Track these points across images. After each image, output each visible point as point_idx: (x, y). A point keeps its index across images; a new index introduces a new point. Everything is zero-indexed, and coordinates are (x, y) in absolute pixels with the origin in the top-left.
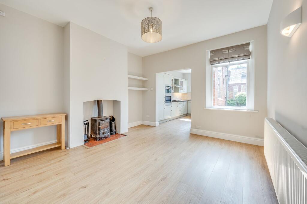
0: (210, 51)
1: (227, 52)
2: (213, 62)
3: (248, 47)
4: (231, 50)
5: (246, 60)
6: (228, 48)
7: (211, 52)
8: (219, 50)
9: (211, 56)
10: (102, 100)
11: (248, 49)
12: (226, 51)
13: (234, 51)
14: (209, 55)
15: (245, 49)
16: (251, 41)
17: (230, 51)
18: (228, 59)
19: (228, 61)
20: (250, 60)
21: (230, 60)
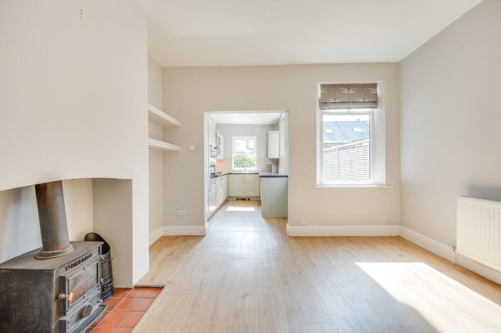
0: (319, 85)
1: (346, 91)
2: (325, 105)
3: (374, 90)
4: (352, 89)
5: (371, 109)
6: (348, 86)
7: (323, 86)
8: (334, 86)
9: (322, 94)
10: (60, 182)
11: (374, 92)
12: (345, 89)
13: (356, 92)
14: (319, 92)
15: (371, 92)
16: (378, 82)
17: (351, 92)
18: (348, 104)
19: (348, 106)
20: (375, 109)
21: (352, 105)
